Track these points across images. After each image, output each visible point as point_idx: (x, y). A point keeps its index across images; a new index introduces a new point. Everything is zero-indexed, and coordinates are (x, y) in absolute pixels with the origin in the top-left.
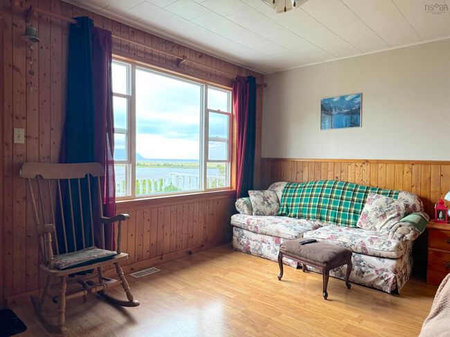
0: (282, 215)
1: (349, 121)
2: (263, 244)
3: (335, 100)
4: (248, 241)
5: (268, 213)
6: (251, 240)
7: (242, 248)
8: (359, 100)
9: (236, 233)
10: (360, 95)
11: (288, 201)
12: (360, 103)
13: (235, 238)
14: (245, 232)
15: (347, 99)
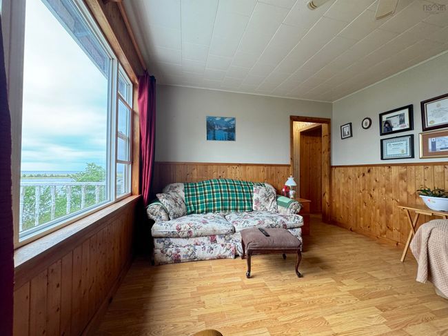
0: (192, 213)
1: (227, 136)
2: (197, 247)
3: (217, 119)
4: (176, 250)
5: (182, 214)
6: (181, 246)
7: (169, 259)
8: (233, 122)
9: (159, 245)
10: (234, 119)
11: (193, 199)
12: (234, 125)
13: (158, 251)
14: (172, 240)
15: (226, 120)
